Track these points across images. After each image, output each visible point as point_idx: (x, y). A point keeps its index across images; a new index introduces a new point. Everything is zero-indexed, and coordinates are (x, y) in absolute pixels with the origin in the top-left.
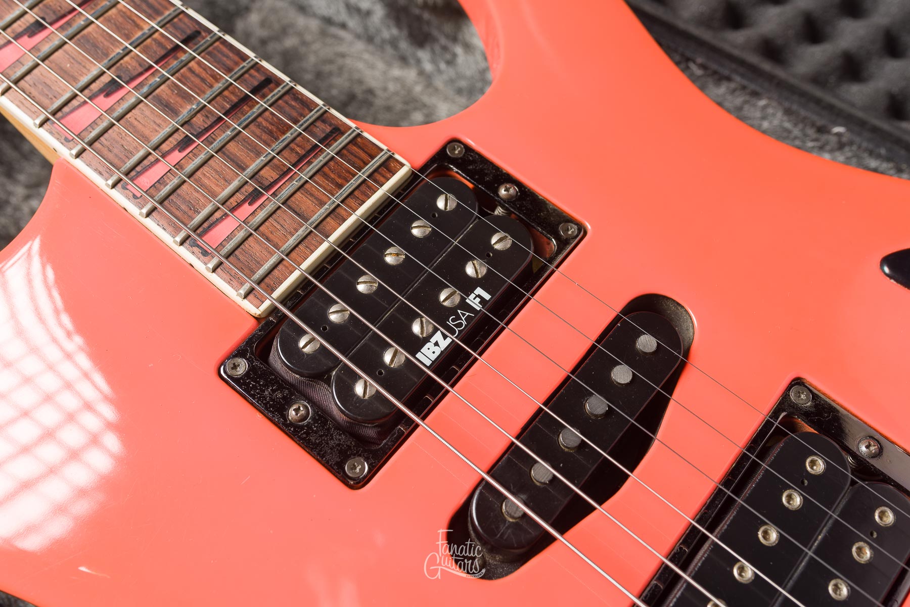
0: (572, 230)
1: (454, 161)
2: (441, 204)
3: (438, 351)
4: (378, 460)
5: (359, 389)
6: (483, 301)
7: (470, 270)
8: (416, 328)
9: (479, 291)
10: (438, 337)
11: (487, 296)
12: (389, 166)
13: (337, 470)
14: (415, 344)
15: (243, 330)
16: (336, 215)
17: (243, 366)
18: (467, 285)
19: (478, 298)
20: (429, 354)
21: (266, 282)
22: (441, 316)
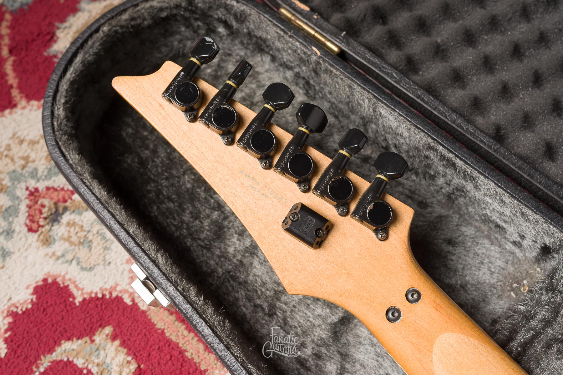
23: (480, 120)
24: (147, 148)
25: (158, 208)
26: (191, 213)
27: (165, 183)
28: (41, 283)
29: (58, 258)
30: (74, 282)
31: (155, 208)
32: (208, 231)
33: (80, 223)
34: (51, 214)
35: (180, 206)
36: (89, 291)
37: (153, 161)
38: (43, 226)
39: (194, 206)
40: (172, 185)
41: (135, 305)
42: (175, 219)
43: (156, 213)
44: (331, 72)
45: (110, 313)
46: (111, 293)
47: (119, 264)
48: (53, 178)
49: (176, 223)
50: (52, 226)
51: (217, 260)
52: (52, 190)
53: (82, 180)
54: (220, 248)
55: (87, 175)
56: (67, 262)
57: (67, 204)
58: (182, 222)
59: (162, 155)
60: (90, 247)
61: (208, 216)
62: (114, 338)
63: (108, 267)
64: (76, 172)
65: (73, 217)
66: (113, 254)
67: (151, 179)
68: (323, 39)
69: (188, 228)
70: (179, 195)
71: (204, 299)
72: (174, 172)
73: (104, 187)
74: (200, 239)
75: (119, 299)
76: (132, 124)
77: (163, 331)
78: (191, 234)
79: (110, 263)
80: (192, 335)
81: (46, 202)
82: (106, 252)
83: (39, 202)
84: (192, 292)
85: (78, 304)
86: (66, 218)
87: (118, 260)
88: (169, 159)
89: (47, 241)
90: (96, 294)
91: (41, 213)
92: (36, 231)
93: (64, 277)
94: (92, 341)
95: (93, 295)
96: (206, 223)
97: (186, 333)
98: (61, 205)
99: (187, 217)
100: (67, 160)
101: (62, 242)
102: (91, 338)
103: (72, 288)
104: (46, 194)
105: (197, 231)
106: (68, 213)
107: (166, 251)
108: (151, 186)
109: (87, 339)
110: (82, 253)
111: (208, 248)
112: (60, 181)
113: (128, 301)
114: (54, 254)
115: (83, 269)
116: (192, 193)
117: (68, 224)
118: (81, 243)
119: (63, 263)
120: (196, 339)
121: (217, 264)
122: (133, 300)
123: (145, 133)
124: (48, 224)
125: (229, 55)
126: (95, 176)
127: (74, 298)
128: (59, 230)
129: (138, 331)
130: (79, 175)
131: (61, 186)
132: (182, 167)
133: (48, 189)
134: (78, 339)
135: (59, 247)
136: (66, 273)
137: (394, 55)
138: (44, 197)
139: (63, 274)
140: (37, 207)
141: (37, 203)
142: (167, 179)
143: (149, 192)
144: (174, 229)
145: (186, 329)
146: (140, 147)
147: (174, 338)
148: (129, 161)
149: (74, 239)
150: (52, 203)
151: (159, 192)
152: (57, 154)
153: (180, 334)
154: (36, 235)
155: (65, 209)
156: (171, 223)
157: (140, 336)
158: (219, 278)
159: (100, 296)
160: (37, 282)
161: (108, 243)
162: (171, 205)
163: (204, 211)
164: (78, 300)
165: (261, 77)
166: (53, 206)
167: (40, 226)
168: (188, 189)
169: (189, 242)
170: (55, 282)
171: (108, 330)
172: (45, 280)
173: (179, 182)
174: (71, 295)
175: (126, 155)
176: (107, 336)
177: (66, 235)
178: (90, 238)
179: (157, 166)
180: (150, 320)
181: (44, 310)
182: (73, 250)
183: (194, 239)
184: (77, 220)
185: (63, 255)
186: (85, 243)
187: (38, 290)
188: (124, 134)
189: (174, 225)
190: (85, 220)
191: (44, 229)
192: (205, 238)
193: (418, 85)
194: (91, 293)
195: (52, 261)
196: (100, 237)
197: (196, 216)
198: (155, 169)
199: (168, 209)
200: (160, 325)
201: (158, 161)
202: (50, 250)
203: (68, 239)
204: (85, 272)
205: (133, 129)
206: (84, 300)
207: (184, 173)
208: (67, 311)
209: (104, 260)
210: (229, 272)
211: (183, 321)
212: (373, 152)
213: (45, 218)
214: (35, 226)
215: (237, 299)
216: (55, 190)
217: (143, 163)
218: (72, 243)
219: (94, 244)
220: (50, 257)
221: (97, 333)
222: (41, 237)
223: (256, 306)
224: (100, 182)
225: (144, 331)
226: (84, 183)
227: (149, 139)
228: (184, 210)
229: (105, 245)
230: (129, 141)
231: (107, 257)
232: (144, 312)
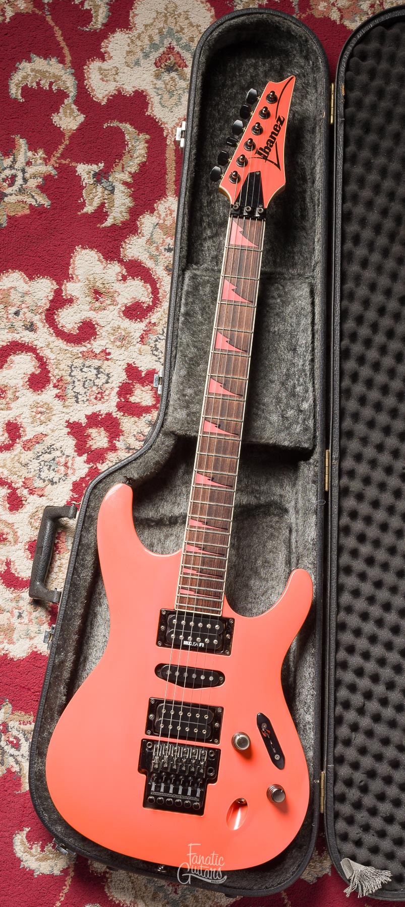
0: (228, 653)
1: (228, 622)
2: (217, 626)
3: (187, 644)
4: (163, 646)
5: (172, 635)
6: (201, 646)
7: (206, 640)
8: (189, 637)
9: (203, 644)
10: (190, 642)
11: (203, 646)
12: (217, 612)
13: (158, 640)
14: (186, 639)
15: (170, 608)
16: (201, 610)
17: (164, 613)
18: (203, 641)
19: (202, 645)
20: (186, 643)
21: (180, 607)
22: (194, 640)
23: (349, 204)
24: (232, 80)
25: (211, 111)
26: (221, 126)
27: (223, 103)
28: (140, 91)
29: (155, 88)
30: (153, 105)
31: (210, 109)
32: (219, 140)
33: (177, 83)
34: (169, 66)
35: (220, 119)
36: (155, 114)
37: (228, 89)
38: (161, 68)
39: (224, 124)
40: (225, 107)
41: (166, 138)
42: (212, 122)
43: (208, 112)
44: (321, 128)
45: (154, 131)
46: (161, 124)
47: (175, 116)
48: (184, 51)
49: (211, 124)
50: (165, 72)
51: (211, 154)
52: (178, 56)
53: (197, 71)
54: (217, 151)
55: (200, 71)
56: (157, 93)
57: (179, 68)
58: (214, 126)
59: (234, 91)
60: (171, 97)
61: (225, 135)
62: (147, 142)
63: (170, 113)
64: (198, 66)
65: (176, 76)
66: (177, 110)
67: (220, 95)
68: (332, 113)
69: (213, 131)
70: (223, 114)
71: (195, 158)
72: (231, 102)
73: (202, 82)
74: (213, 140)
75: (162, 130)
76: (237, 63)
77: (166, 159)
78: (212, 134)
79: (172, 112)
80: (175, 171)
81: (172, 59)
82: (175, 106)
83: (169, 55)
84: (194, 152)
85: (146, 115)
86: (173, 74)
87: (176, 114)
88: (235, 95)
89: (158, 76)
90: (156, 118)
91: (166, 61)
92: (157, 67)
93: (151, 98)
94: (139, 135)
95: (155, 118)
96: (222, 136)
97: (173, 168)
98: (177, 66)
99: (217, 126)
100: (199, 58)
101: (163, 83)
102: (139, 133)
103: (150, 105)
104: (175, 54)
105: (215, 135)
106: (176, 73)
107: (199, 129)
108: (217, 99)
109: (137, 132)
110: (166, 96)
111: (213, 146)
112: (188, 57)
113: (165, 134)
114: (156, 84)
115: (160, 103)
116: (229, 119)
117: (172, 78)
118: (169, 92)
119: (155, 92)
120: (175, 174)
121: (210, 156)
122: (167, 136)
123: (237, 74)
124: (164, 69)
125: (304, 76)
126: (203, 75)
127: (147, 111)
128: (166, 77)
129: (158, 149)
130: (198, 69)
131: (184, 58)
132: (236, 104)
133: (178, 53)
134: (134, 128)
135: (160, 84)
136: (153, 98)
137: (352, 148)
138: (173, 55)
139: (151, 96)
140: (167, 56)
141: (168, 54)
142: (226, 102)
143: (215, 100)
144: (208, 125)
145: (175, 167)
146: (230, 77)
147: (167, 165)
148: (220, 78)
149: (168, 87)
150: (174, 61)
151: (218, 104)
152: (198, 51)
153: (171, 166)
154: (156, 69)
155: (177, 70)
156: (210, 122)
157: (156, 152)
158: (205, 161)
159: (157, 120)
160: (139, 89)
161: (179, 103)
162: (217, 115)
163: (226, 131)
164: (148, 113)
165: (306, 101)
166: (173, 63)
167: (160, 66)
168: (229, 116)
169: (209, 136)
170: (145, 96)
171: (148, 137)
172: (143, 91)
173: (229, 109)
174: (147, 108)
175: (221, 75)
176: (146, 138)
177: (167, 81)
178: (175, 93)
179: (228, 93)
180: (166, 150)
181: (132, 103)
182: (164, 91)
183: (211, 137)
184: (176, 80)
185: (158, 89)
186: (171, 93)
187: (136, 92)
188: (229, 65)
189: (210, 124)
190: (179, 83)
191: (161, 69)
192: (215, 141)
193: (343, 168)
194: (155, 116)
195: (152, 86)
196: (178, 97)
197: (221, 130)
198: (225, 93)
199: (214, 115)
200: (167, 155)
201: (230, 91)
202: (155, 81)
203: (166, 84)
204: (160, 105)
205: (235, 66)
206: (150, 115)
207: (234, 108)
208: (140, 113)
209: (171, 109)
210: (210, 163)
211: (176, 163)
212: (309, 179)
213: (166, 65)
214: (159, 64)
215: (203, 176)
216: (180, 57)
217: (224, 85)
218: (166, 88)
219: (173, 98)
220: (153, 84)
221: (143, 134)
222: (157, 72)
223: (207, 185)
224: (202, 79)
225: (160, 151)
226: (197, 74)
227: (236, 77)
228: (219, 122)
229: (177, 102)
230: (228, 69)
231: (174, 108)
232: (166, 144)
